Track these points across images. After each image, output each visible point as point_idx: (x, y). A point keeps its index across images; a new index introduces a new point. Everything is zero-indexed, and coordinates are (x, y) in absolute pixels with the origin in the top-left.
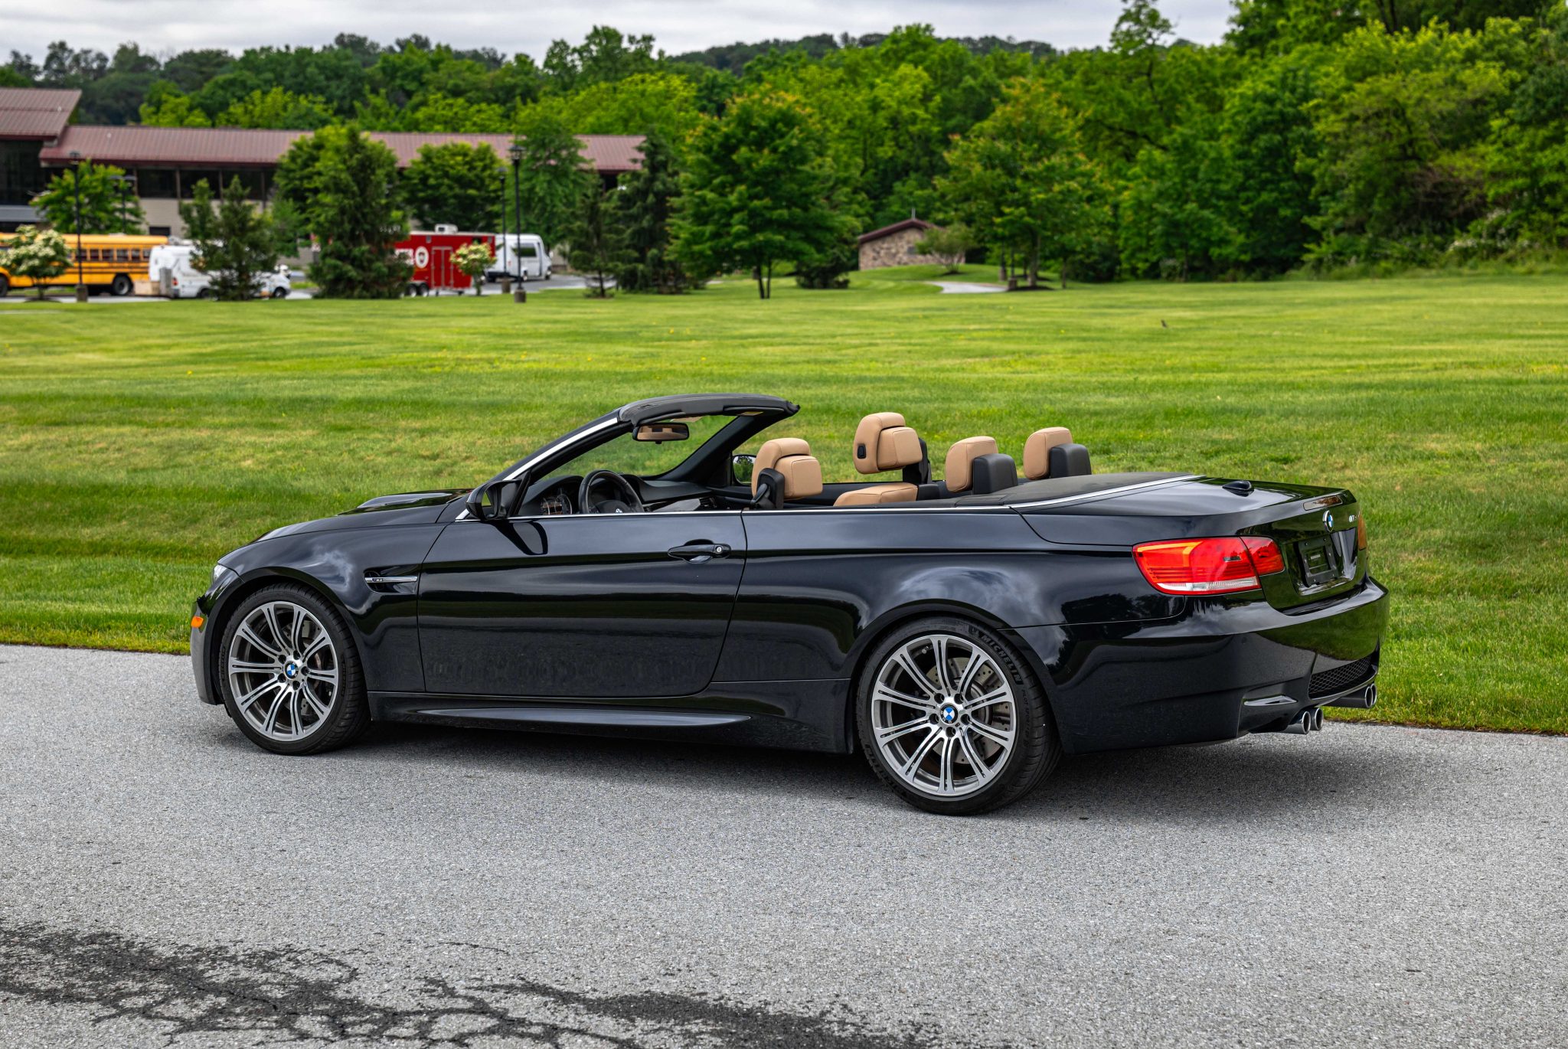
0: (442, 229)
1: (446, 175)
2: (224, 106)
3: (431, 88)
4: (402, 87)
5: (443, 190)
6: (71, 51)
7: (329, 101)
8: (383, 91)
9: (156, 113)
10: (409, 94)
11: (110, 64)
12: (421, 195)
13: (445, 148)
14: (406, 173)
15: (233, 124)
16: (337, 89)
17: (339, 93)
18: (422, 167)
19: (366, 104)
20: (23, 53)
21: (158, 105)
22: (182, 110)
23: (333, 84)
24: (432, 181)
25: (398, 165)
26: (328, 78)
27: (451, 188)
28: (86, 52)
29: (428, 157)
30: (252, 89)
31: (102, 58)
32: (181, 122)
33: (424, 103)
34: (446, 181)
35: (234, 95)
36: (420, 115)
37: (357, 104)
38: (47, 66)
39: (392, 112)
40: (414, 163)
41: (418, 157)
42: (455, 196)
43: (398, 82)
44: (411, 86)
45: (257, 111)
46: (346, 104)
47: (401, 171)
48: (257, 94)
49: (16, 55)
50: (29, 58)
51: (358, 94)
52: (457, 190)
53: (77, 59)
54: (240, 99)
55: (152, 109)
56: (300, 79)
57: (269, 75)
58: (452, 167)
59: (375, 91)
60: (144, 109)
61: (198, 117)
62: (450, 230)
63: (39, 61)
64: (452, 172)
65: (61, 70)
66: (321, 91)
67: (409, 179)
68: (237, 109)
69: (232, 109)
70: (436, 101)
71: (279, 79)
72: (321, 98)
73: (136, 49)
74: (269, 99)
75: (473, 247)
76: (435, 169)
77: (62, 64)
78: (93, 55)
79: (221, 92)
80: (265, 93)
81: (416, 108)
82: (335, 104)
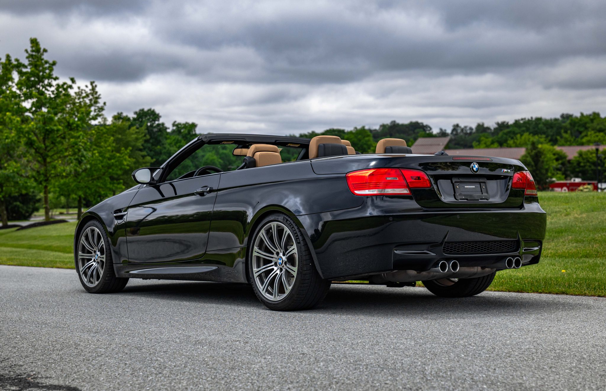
0: (574, 180)
1: (588, 161)
2: (506, 141)
3: (590, 129)
4: (578, 130)
5: (587, 167)
6: (460, 127)
7: (547, 137)
8: (569, 132)
9: (479, 144)
10: (580, 133)
11: (474, 130)
12: (577, 170)
13: (589, 151)
14: (571, 162)
15: (510, 147)
16: (550, 132)
17: (551, 133)
18: (578, 159)
19: (562, 137)
20: (444, 129)
21: (479, 141)
22: (489, 143)
23: (549, 130)
24: (582, 164)
25: (568, 158)
26: (547, 128)
27: (590, 166)
28: (466, 127)
29: (581, 154)
30: (517, 134)
31: (471, 129)
32: (487, 147)
33: (586, 136)
34: (588, 164)
35: (510, 137)
36: (584, 140)
37: (558, 138)
38: (452, 133)
39: (572, 140)
40: (575, 157)
41: (576, 155)
42: (592, 170)
43: (576, 128)
44: (581, 129)
45: (518, 142)
46: (554, 138)
47: (569, 161)
48: (518, 136)
49: (441, 129)
50: (445, 130)
51: (559, 134)
52: (593, 167)
53: (462, 130)
54: (512, 138)
55: (477, 143)
56: (536, 129)
57: (524, 129)
58: (591, 158)
59: (566, 132)
60: (474, 143)
61: (496, 145)
62: (578, 180)
63: (449, 131)
64: (591, 160)
65: (457, 134)
66: (544, 133)
67: (572, 163)
68: (511, 142)
69: (509, 142)
70: (591, 135)
71: (528, 130)
72: (544, 136)
73: (483, 125)
74: (523, 137)
75: (585, 187)
76: (583, 159)
77: (457, 132)
78: (468, 128)
79: (505, 136)
80: (522, 135)
81: (582, 138)
82: (549, 138)
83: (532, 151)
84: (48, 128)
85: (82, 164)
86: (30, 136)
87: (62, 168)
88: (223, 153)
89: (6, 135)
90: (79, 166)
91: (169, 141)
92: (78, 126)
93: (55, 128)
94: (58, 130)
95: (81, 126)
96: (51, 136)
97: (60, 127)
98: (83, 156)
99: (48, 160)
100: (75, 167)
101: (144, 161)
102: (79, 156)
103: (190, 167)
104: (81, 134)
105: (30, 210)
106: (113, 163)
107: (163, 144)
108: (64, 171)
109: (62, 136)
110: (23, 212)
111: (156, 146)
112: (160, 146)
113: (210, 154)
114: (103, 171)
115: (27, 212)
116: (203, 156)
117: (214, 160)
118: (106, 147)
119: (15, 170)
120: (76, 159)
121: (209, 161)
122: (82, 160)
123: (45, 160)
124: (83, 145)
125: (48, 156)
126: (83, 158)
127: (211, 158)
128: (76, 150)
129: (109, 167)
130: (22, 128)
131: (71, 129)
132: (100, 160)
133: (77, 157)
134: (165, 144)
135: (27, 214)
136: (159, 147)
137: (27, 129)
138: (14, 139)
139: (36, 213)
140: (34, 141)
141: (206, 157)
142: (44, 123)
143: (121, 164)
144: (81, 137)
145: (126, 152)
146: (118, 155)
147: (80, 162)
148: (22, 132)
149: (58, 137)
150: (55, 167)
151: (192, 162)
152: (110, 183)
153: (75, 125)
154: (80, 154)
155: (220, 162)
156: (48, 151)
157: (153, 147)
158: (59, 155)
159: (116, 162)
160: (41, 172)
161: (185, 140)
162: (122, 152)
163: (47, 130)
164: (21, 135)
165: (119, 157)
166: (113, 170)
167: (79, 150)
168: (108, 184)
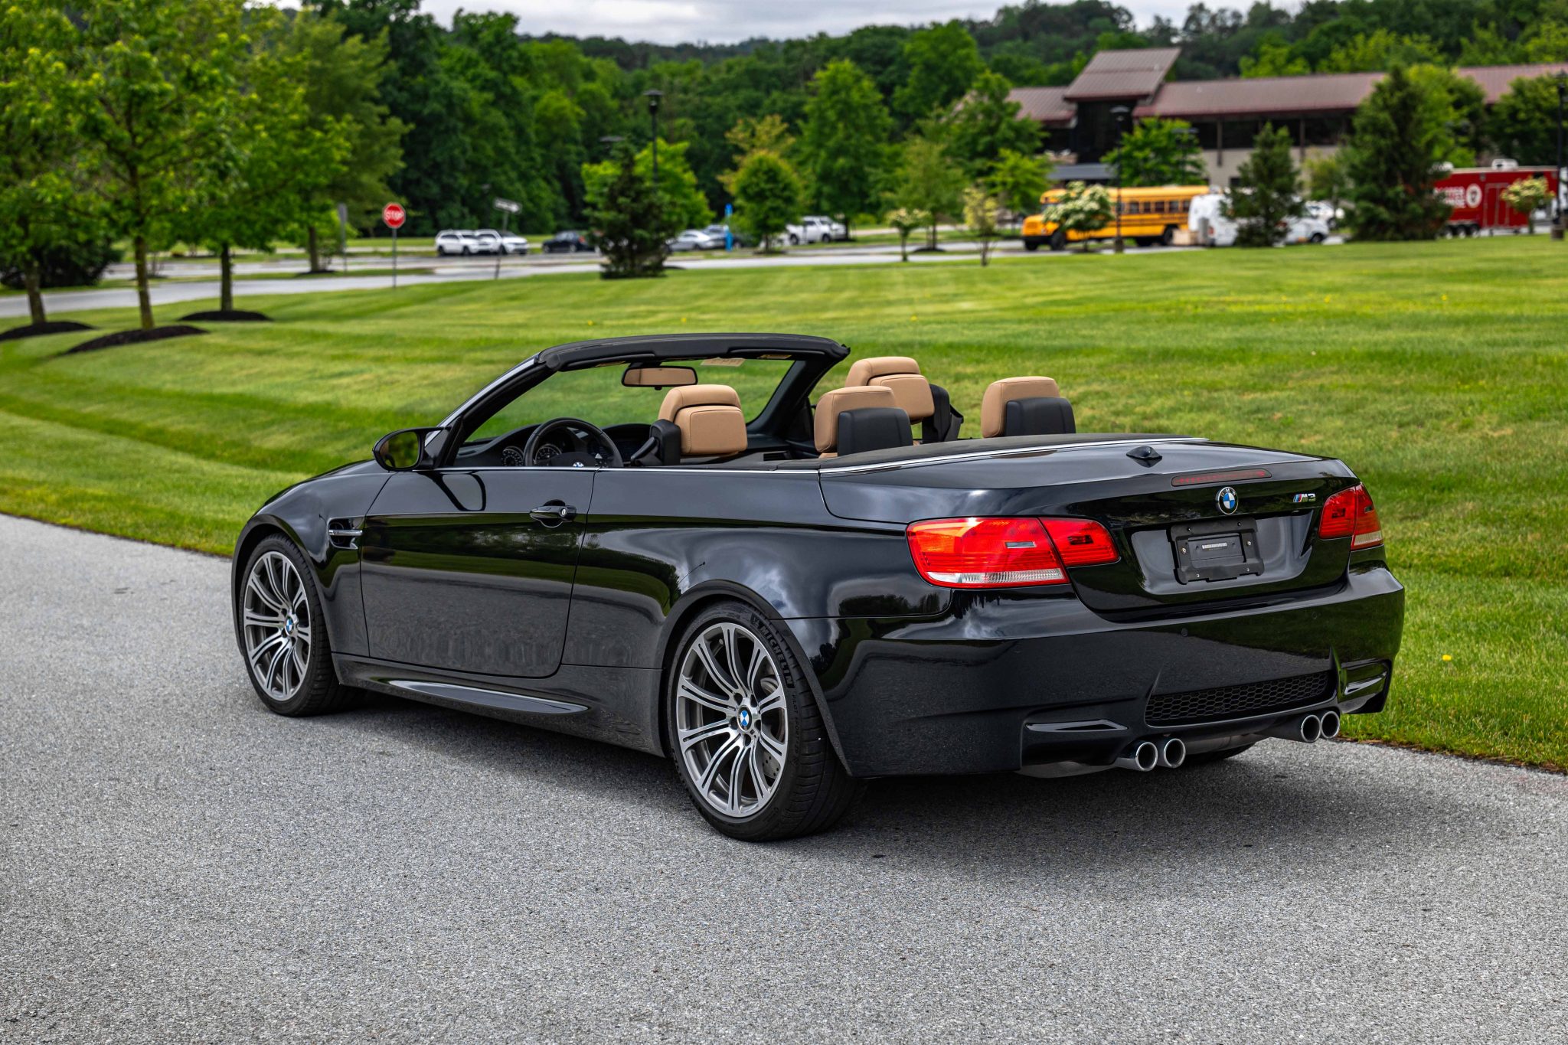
0: (1499, 166)
1: (1538, 108)
2: (1326, 53)
3: (1546, 18)
4: (1515, 19)
5: (1534, 124)
6: (1208, 11)
7: (1434, 39)
8: (1492, 25)
9: (1255, 65)
10: (1522, 26)
11: (1245, 20)
12: (1509, 130)
13: (1540, 80)
14: (1495, 109)
15: (1337, 70)
16: (1443, 26)
17: (1446, 30)
18: (1512, 101)
19: (1472, 40)
20: (1164, 16)
21: (1257, 57)
22: (1281, 61)
23: (1441, 22)
24: (1522, 116)
25: (1485, 101)
26: (1436, 16)
27: (1542, 121)
28: (1222, 11)
29: (1519, 90)
30: (1356, 33)
31: (1236, 15)
32: (1278, 72)
33: (1537, 34)
34: (1538, 115)
35: (1337, 41)
36: (1530, 47)
37: (1464, 41)
38: (1186, 28)
39: (1500, 46)
40: (1504, 97)
41: (1508, 91)
42: (1548, 130)
43: (1512, 13)
44: (1524, 17)
45: (1358, 55)
46: (1452, 42)
47: (1489, 108)
48: (1360, 39)
49: (1158, 19)
50: (1169, 21)
51: (1467, 30)
52: (1550, 123)
53: (1213, 19)
54: (1343, 45)
55: (1252, 61)
56: (1407, 18)
57: (1375, 18)
58: (1545, 99)
59: (1484, 25)
60: (1244, 62)
61: (1299, 65)
62: (1508, 166)
63: (1178, 23)
64: (1544, 104)
65: (1198, 31)
66: (1427, 29)
67: (1496, 114)
68: (1338, 55)
69: (1333, 55)
70: (1549, 31)
71: (1384, 21)
72: (1426, 37)
73: (1268, 5)
74: (1372, 43)
75: (1527, 183)
76: (1526, 101)
77: (1199, 24)
78: (1228, 14)
79: (1324, 39)
80: (1368, 37)
81: (1526, 40)
82: (1441, 42)
83: (1392, 95)
84: (136, 87)
85: (228, 179)
86: (93, 111)
87: (178, 193)
88: (586, 92)
89: (30, 104)
90: (220, 183)
91: (445, 62)
92: (213, 80)
93: (155, 87)
94: (163, 93)
95: (220, 80)
96: (145, 108)
97: (169, 86)
98: (230, 157)
99: (141, 169)
100: (212, 188)
101: (383, 128)
102: (219, 157)
103: (501, 130)
104: (223, 104)
105: (98, 260)
106: (305, 156)
107: (431, 72)
108: (184, 200)
109: (175, 106)
110: (81, 263)
111: (414, 76)
112: (425, 76)
113: (553, 93)
114: (281, 176)
115: (91, 264)
116: (535, 99)
117: (563, 108)
118: (286, 115)
119: (59, 196)
120: (214, 167)
121: (549, 114)
122: (227, 167)
123: (133, 170)
124: (229, 129)
125: (140, 159)
126: (230, 164)
127: (555, 105)
128: (213, 144)
129: (298, 164)
130: (68, 89)
131: (196, 89)
132: (271, 148)
133: (213, 159)
134: (438, 72)
135: (91, 270)
136: (420, 79)
137: (82, 92)
138: (51, 119)
139: (112, 267)
140: (103, 123)
141: (544, 100)
142: (126, 75)
143: (327, 160)
144: (223, 112)
145: (338, 127)
146: (318, 134)
147: (223, 174)
148: (72, 100)
149: (162, 110)
150: (159, 190)
151: (507, 115)
152: (302, 209)
153: (205, 79)
154: (222, 151)
155: (578, 115)
156: (140, 147)
157: (407, 78)
158: (167, 157)
159: (313, 153)
160: (126, 203)
161: (487, 60)
162: (327, 127)
163: (134, 93)
164: (70, 107)
165: (321, 140)
166: (307, 175)
167: (220, 144)
168: (297, 210)
